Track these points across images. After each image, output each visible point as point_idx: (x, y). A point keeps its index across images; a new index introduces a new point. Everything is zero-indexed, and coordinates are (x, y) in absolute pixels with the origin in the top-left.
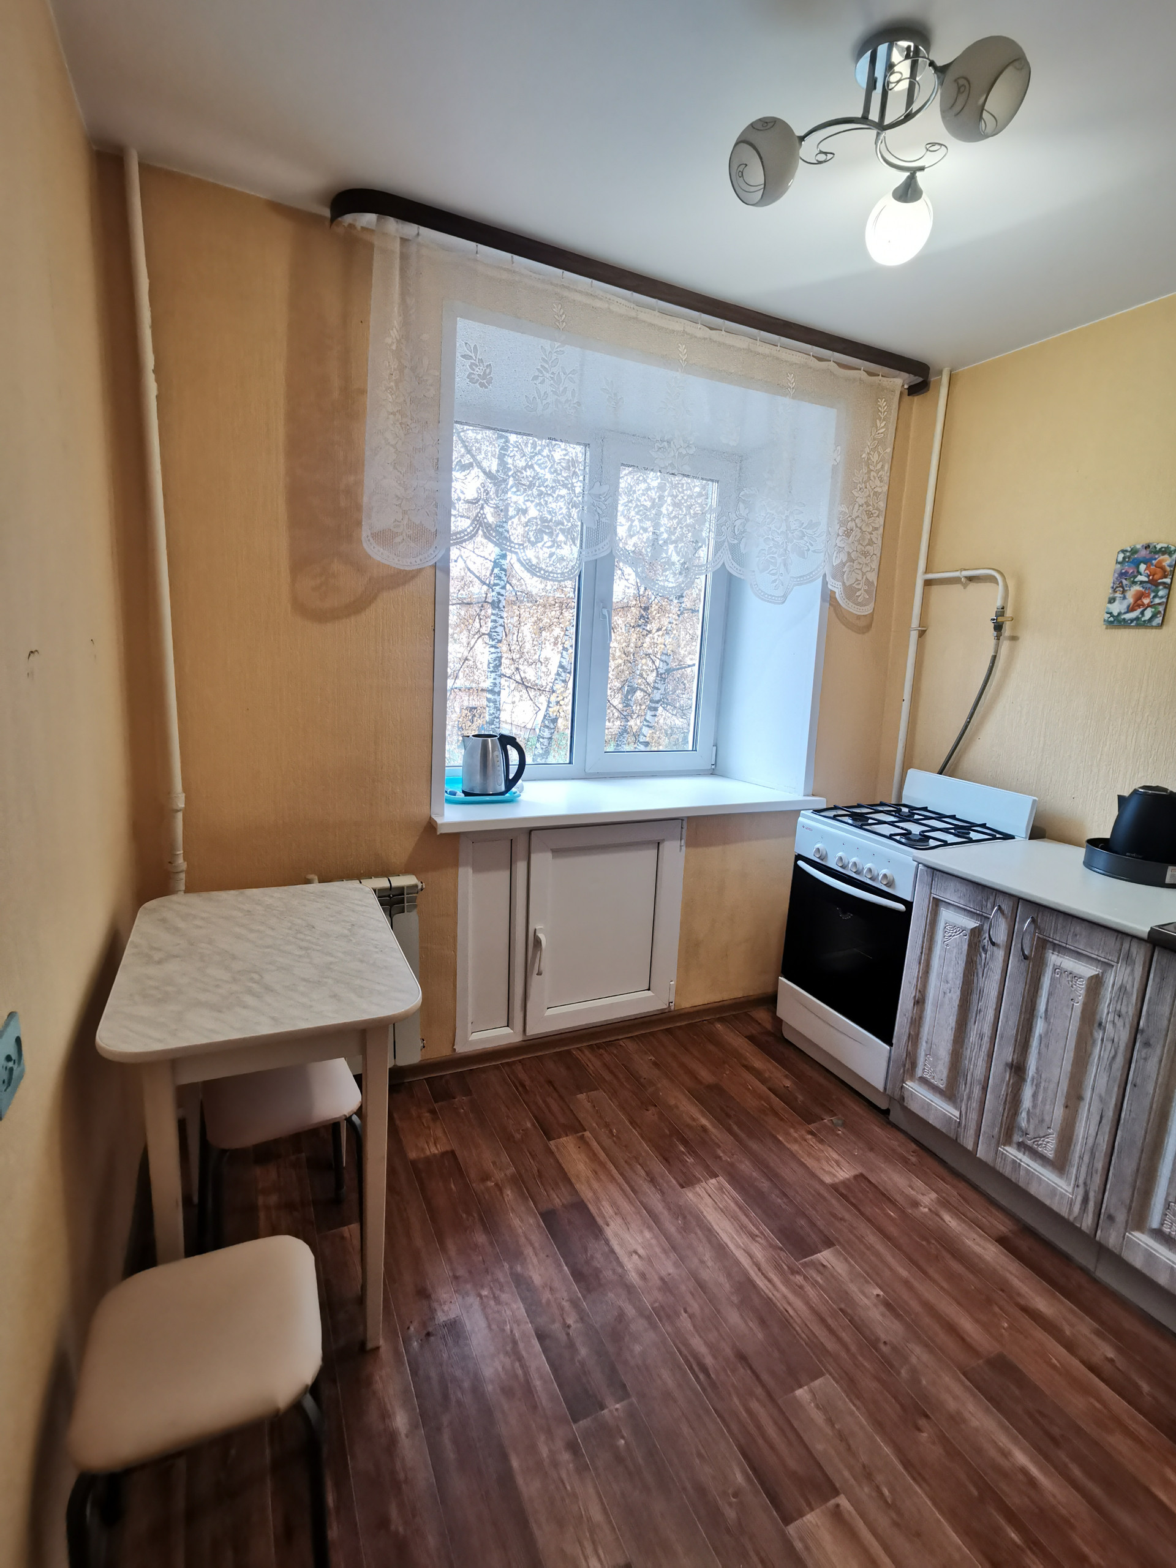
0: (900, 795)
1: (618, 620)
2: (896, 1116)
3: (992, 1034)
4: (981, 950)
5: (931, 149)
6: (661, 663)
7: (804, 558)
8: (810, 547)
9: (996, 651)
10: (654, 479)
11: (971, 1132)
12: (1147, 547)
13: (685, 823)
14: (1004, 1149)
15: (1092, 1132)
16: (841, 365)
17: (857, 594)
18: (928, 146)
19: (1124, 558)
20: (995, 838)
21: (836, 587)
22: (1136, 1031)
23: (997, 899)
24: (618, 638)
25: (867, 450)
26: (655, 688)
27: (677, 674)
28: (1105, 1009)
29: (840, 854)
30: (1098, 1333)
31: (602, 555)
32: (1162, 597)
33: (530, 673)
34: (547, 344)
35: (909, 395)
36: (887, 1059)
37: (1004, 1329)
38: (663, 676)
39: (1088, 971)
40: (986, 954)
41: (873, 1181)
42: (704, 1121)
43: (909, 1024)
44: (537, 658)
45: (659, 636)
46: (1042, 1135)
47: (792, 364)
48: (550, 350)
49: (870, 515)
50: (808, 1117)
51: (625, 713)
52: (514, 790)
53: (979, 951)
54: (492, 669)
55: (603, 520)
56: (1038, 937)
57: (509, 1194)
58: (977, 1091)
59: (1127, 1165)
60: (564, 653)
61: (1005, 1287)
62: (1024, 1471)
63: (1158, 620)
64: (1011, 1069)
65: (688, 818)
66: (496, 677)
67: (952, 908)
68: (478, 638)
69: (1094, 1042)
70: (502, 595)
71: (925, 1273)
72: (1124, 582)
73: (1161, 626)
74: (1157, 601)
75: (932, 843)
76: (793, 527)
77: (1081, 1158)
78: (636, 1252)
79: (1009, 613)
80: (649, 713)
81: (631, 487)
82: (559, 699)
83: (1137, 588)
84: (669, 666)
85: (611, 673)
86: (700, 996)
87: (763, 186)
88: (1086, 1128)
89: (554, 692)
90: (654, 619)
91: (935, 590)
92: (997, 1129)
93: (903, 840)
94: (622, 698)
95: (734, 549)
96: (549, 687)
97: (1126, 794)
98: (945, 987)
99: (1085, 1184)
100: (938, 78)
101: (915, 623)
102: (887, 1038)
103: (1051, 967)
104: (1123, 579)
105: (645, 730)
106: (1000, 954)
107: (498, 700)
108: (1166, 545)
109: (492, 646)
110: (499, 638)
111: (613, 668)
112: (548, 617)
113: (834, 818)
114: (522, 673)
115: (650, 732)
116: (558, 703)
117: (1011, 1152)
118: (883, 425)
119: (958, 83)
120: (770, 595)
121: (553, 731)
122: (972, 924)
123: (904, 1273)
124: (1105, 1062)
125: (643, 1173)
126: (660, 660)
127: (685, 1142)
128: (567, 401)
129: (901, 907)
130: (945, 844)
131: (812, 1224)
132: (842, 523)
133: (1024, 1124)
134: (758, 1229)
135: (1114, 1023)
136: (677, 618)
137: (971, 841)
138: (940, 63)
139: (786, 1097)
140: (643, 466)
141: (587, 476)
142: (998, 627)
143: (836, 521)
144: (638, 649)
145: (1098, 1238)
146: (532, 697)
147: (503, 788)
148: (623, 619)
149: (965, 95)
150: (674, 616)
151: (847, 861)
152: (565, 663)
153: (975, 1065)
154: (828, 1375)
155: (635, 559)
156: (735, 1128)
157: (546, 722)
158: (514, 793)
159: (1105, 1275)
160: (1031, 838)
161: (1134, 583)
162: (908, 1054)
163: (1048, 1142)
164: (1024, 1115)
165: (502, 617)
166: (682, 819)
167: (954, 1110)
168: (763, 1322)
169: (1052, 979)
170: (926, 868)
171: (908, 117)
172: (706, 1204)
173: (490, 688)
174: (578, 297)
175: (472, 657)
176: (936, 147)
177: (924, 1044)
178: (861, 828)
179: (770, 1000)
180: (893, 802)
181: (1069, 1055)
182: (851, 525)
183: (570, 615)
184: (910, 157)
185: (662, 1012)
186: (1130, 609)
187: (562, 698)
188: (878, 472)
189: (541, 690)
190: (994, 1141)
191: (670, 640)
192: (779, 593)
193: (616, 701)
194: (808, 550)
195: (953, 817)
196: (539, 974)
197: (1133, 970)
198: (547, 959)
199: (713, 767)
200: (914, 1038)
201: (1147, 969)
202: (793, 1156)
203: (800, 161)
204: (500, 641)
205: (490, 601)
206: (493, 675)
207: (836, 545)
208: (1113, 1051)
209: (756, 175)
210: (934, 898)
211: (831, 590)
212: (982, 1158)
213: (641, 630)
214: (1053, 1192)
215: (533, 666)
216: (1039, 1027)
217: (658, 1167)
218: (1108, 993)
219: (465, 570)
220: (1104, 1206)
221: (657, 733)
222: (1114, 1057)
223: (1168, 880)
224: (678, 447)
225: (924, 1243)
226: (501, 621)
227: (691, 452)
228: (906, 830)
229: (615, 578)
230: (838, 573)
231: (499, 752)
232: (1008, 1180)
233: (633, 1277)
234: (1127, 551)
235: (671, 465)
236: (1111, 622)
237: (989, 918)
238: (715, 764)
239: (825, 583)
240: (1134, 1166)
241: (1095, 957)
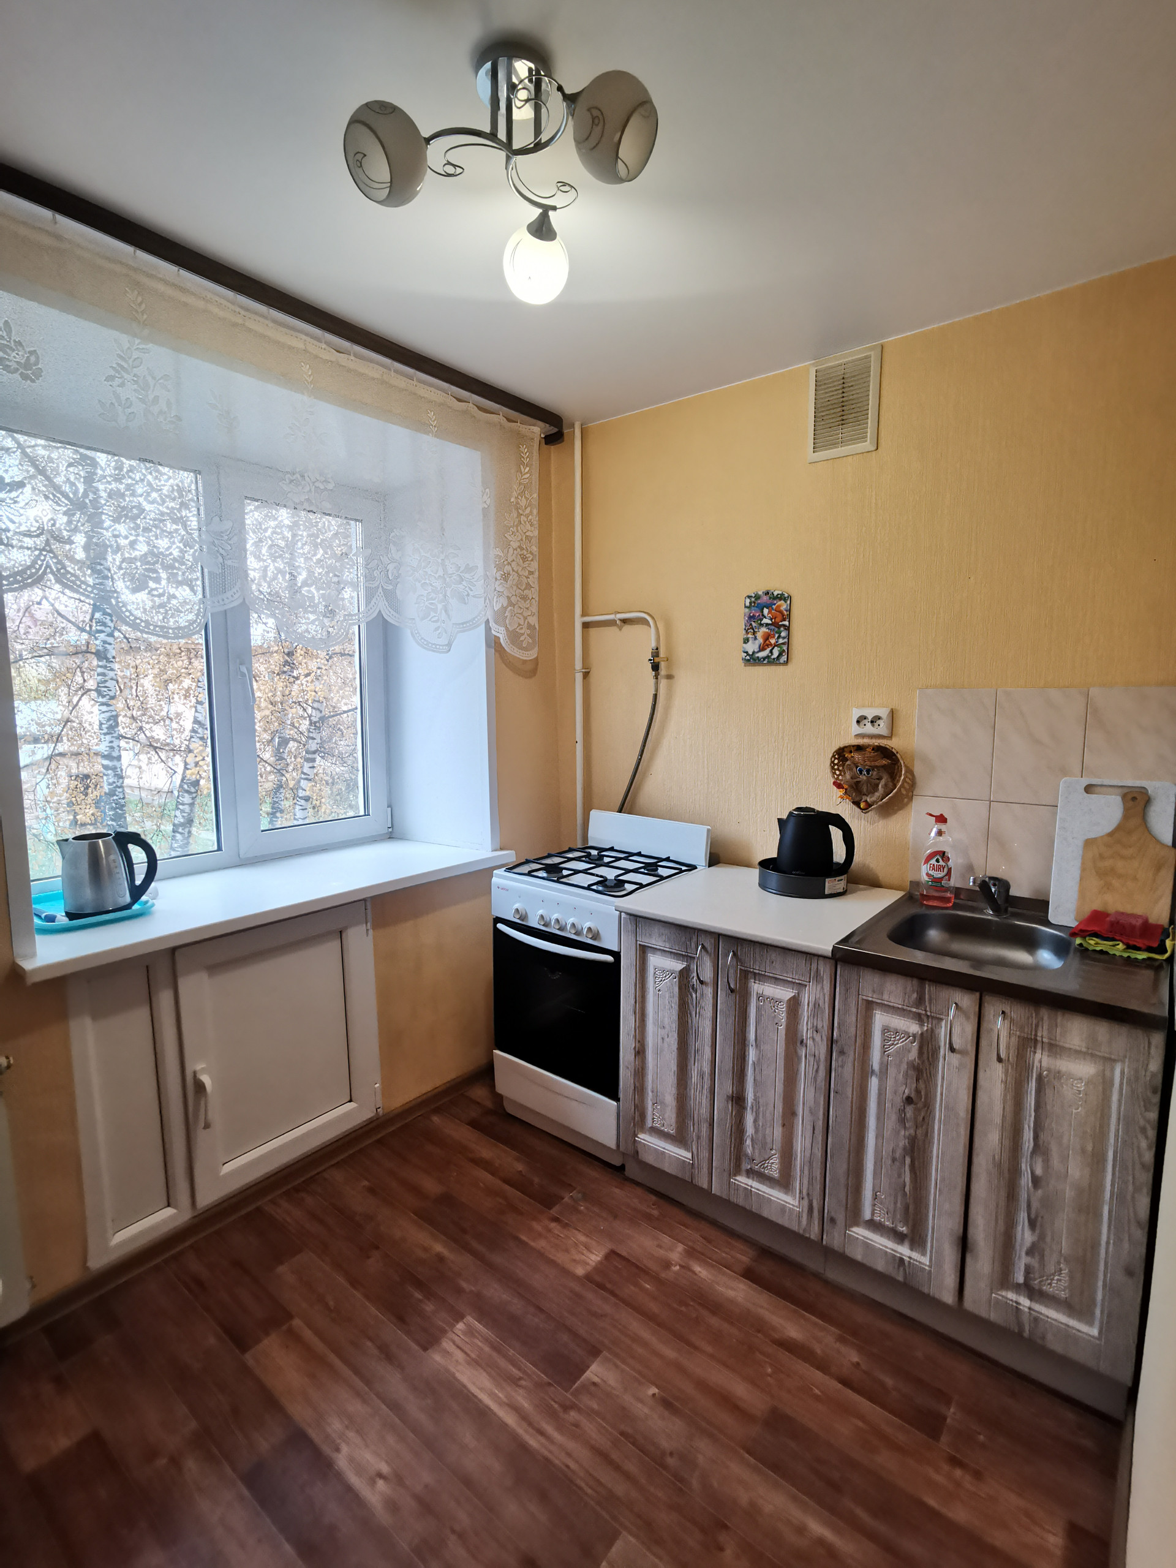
0: (585, 838)
1: (259, 666)
2: (632, 1171)
3: (711, 1071)
4: (691, 990)
5: (561, 188)
6: (314, 711)
7: (465, 604)
8: (469, 591)
9: (657, 690)
10: (284, 515)
11: (705, 1170)
12: (767, 593)
13: (369, 904)
14: (735, 1180)
15: (808, 1145)
16: (480, 408)
17: (521, 639)
18: (559, 184)
19: (750, 603)
20: (681, 871)
21: (500, 632)
22: (832, 1041)
23: (700, 939)
24: (262, 688)
25: (515, 494)
26: (309, 738)
27: (332, 721)
28: (805, 1028)
29: (541, 912)
30: (841, 1339)
31: (232, 605)
32: (784, 638)
33: (159, 733)
34: (124, 339)
35: (546, 444)
36: (616, 1114)
37: (770, 1376)
38: (317, 724)
39: (785, 994)
40: (696, 993)
41: (624, 1254)
42: (439, 1248)
43: (632, 1076)
44: (165, 714)
45: (307, 681)
46: (766, 1157)
47: (430, 402)
48: (128, 345)
49: (524, 559)
50: (547, 1201)
51: (279, 767)
52: (144, 898)
53: (689, 991)
54: (105, 731)
55: (229, 563)
56: (741, 969)
57: (192, 1465)
58: (705, 1130)
59: (839, 1167)
60: (199, 707)
61: (760, 1326)
62: (821, 1542)
63: (784, 658)
64: (732, 1101)
65: (371, 897)
66: (113, 739)
67: (659, 953)
68: (82, 695)
69: (799, 1059)
70: (110, 644)
71: (689, 1344)
72: (754, 624)
73: (786, 663)
74: (781, 641)
75: (629, 887)
76: (450, 572)
77: (802, 1171)
78: (380, 1475)
79: (662, 654)
80: (307, 765)
81: (260, 524)
82: (197, 759)
83: (764, 630)
84: (323, 713)
85: (258, 724)
86: (411, 1090)
87: (389, 184)
88: (802, 1144)
89: (190, 751)
90: (301, 664)
91: (593, 632)
92: (727, 1162)
93: (600, 888)
94: (273, 750)
95: (390, 597)
96: (184, 746)
97: (785, 817)
98: (661, 1032)
99: (808, 1194)
100: (568, 107)
101: (578, 665)
102: (613, 1095)
103: (755, 996)
104: (753, 621)
105: (303, 783)
106: (709, 991)
107: (118, 766)
108: (780, 592)
109: (102, 704)
110: (112, 694)
111: (259, 718)
112: (174, 668)
113: (530, 874)
114: (147, 732)
115: (310, 785)
116: (197, 764)
117: (742, 1180)
118: (527, 470)
119: (591, 114)
120: (434, 644)
121: (194, 795)
122: (679, 966)
123: (670, 1353)
124: (810, 1075)
125: (376, 1352)
126: (313, 708)
127: (419, 1284)
128: (161, 412)
129: (609, 958)
130: (641, 886)
131: (574, 1334)
132: (499, 567)
133: (749, 1151)
134: (519, 1369)
135: (814, 1039)
136: (326, 662)
137: (662, 878)
138: (568, 91)
139: (519, 1184)
140: (271, 501)
141: (202, 508)
142: (656, 667)
143: (493, 566)
144: (286, 698)
145: (824, 1243)
146: (164, 759)
147: (128, 899)
148: (266, 666)
149: (597, 130)
150: (322, 661)
151: (548, 919)
152: (200, 718)
153: (700, 1103)
154: (624, 1533)
155: (273, 601)
156: (475, 1244)
157: (186, 786)
158: (146, 902)
159: (834, 1274)
160: (709, 867)
161: (762, 625)
162: (636, 1106)
163: (773, 1163)
164: (748, 1142)
165: (112, 670)
166: (365, 900)
167: (686, 1152)
168: (543, 1497)
169: (758, 1008)
170: (628, 917)
171: (538, 146)
172: (457, 1361)
173: (106, 753)
174: (161, 287)
175: (77, 717)
176: (567, 188)
177: (650, 1094)
178: (558, 881)
179: (486, 1073)
180: (579, 846)
181: (781, 1075)
182: (508, 568)
183: (200, 664)
184: (544, 193)
185: (370, 1121)
186: (762, 649)
187: (201, 758)
188: (527, 516)
189: (175, 750)
190: (726, 1174)
191: (321, 686)
192: (443, 641)
193: (267, 755)
194: (468, 595)
195: (639, 854)
196: (207, 1126)
197: (822, 988)
198: (215, 1107)
199: (390, 830)
200: (640, 1089)
201: (833, 983)
202: (541, 1255)
203: (428, 169)
204: (113, 698)
205: (94, 651)
206: (108, 738)
207: (495, 590)
208: (815, 1063)
209: (380, 170)
210: (640, 945)
211: (495, 636)
212: (718, 1194)
213: (287, 678)
214: (783, 1209)
215: (162, 723)
216: (752, 1055)
217: (391, 1332)
218: (805, 1012)
219: (53, 615)
220: (826, 1211)
221: (318, 785)
222: (817, 1071)
223: (827, 892)
224: (313, 479)
225: (683, 1309)
226: (111, 674)
227: (330, 486)
228: (601, 876)
229: (251, 622)
230: (500, 616)
231: (116, 857)
232: (743, 1209)
233: (383, 1516)
234: (751, 597)
235: (308, 500)
236: (748, 660)
237: (694, 958)
238: (392, 827)
239: (488, 629)
240: (845, 1166)
241: (790, 979)
